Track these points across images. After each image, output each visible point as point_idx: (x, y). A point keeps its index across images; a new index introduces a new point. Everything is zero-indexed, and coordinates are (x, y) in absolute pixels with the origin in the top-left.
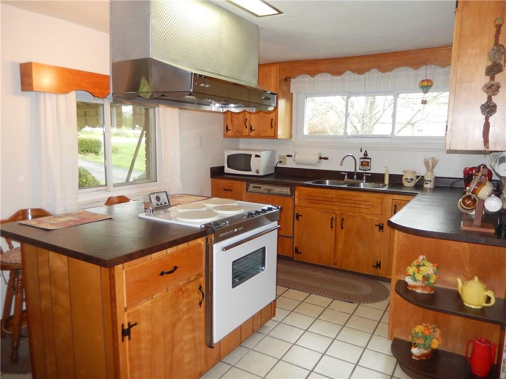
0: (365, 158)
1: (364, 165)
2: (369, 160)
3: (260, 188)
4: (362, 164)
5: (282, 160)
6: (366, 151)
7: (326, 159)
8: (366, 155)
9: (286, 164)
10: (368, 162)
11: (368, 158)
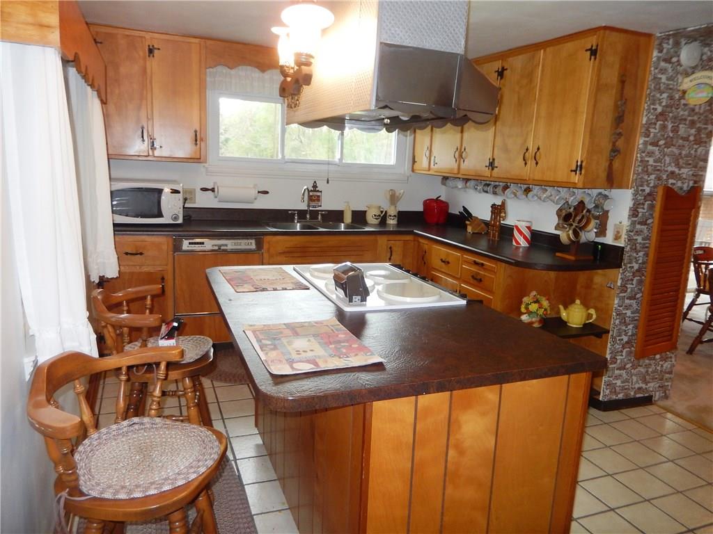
0: (315, 191)
1: (314, 201)
2: (319, 194)
3: (203, 243)
4: (311, 199)
5: (188, 196)
6: (315, 182)
7: (266, 192)
8: (315, 186)
9: (195, 203)
10: (319, 196)
11: (318, 191)
